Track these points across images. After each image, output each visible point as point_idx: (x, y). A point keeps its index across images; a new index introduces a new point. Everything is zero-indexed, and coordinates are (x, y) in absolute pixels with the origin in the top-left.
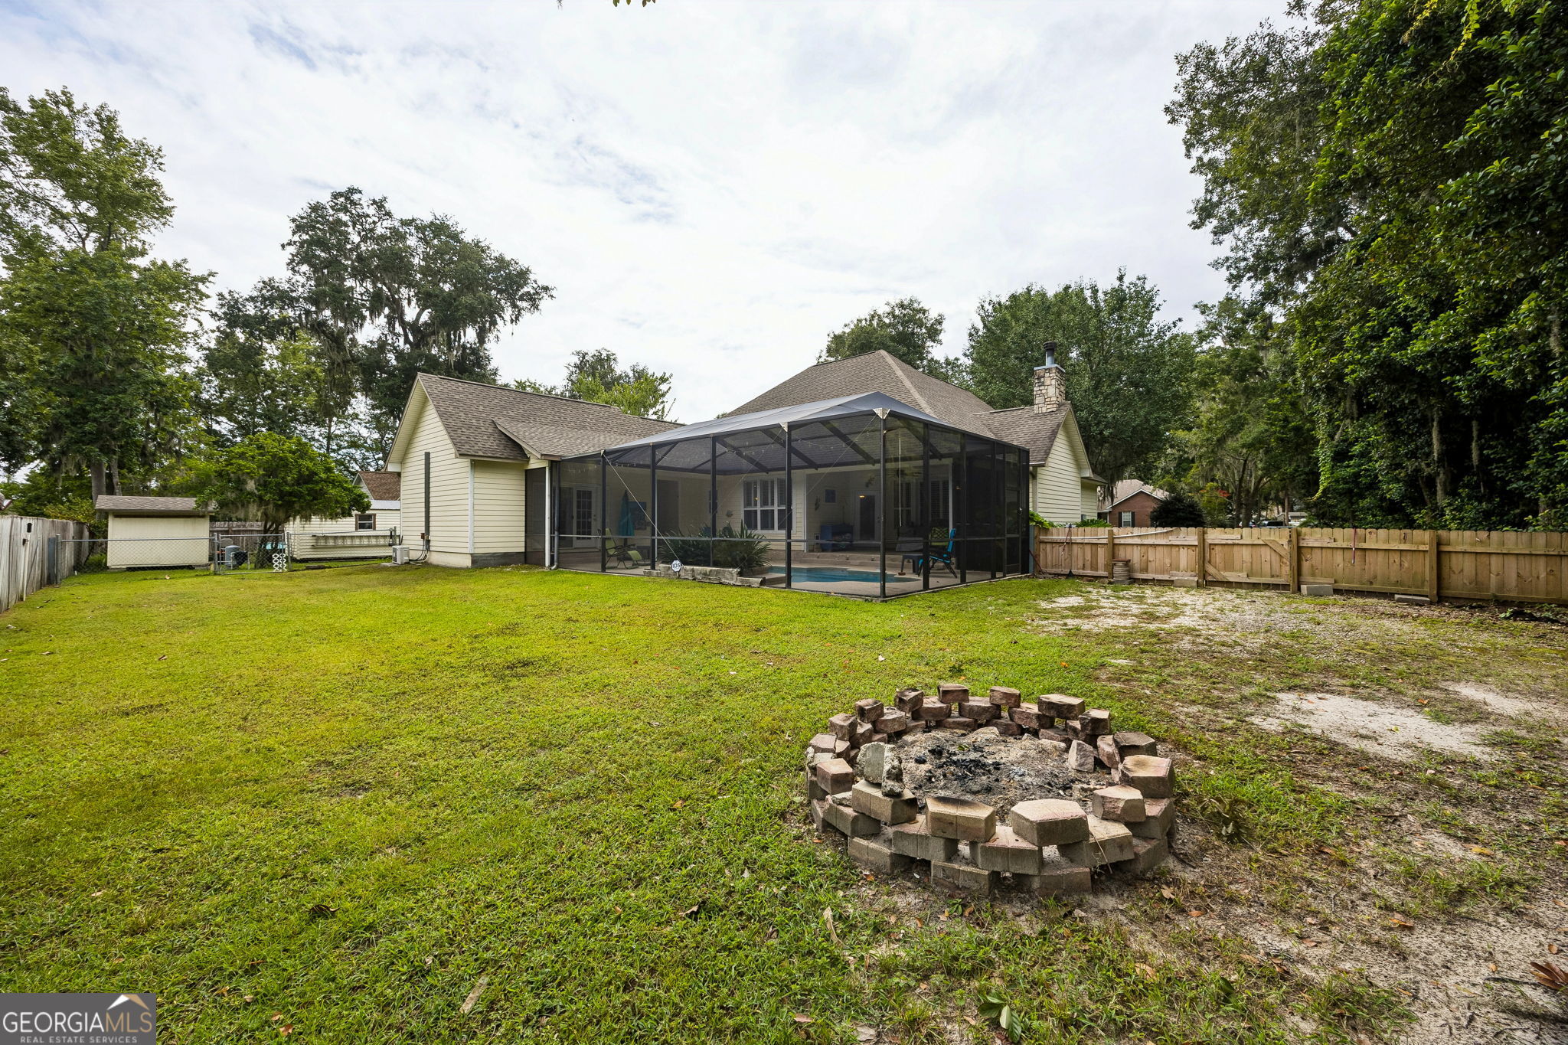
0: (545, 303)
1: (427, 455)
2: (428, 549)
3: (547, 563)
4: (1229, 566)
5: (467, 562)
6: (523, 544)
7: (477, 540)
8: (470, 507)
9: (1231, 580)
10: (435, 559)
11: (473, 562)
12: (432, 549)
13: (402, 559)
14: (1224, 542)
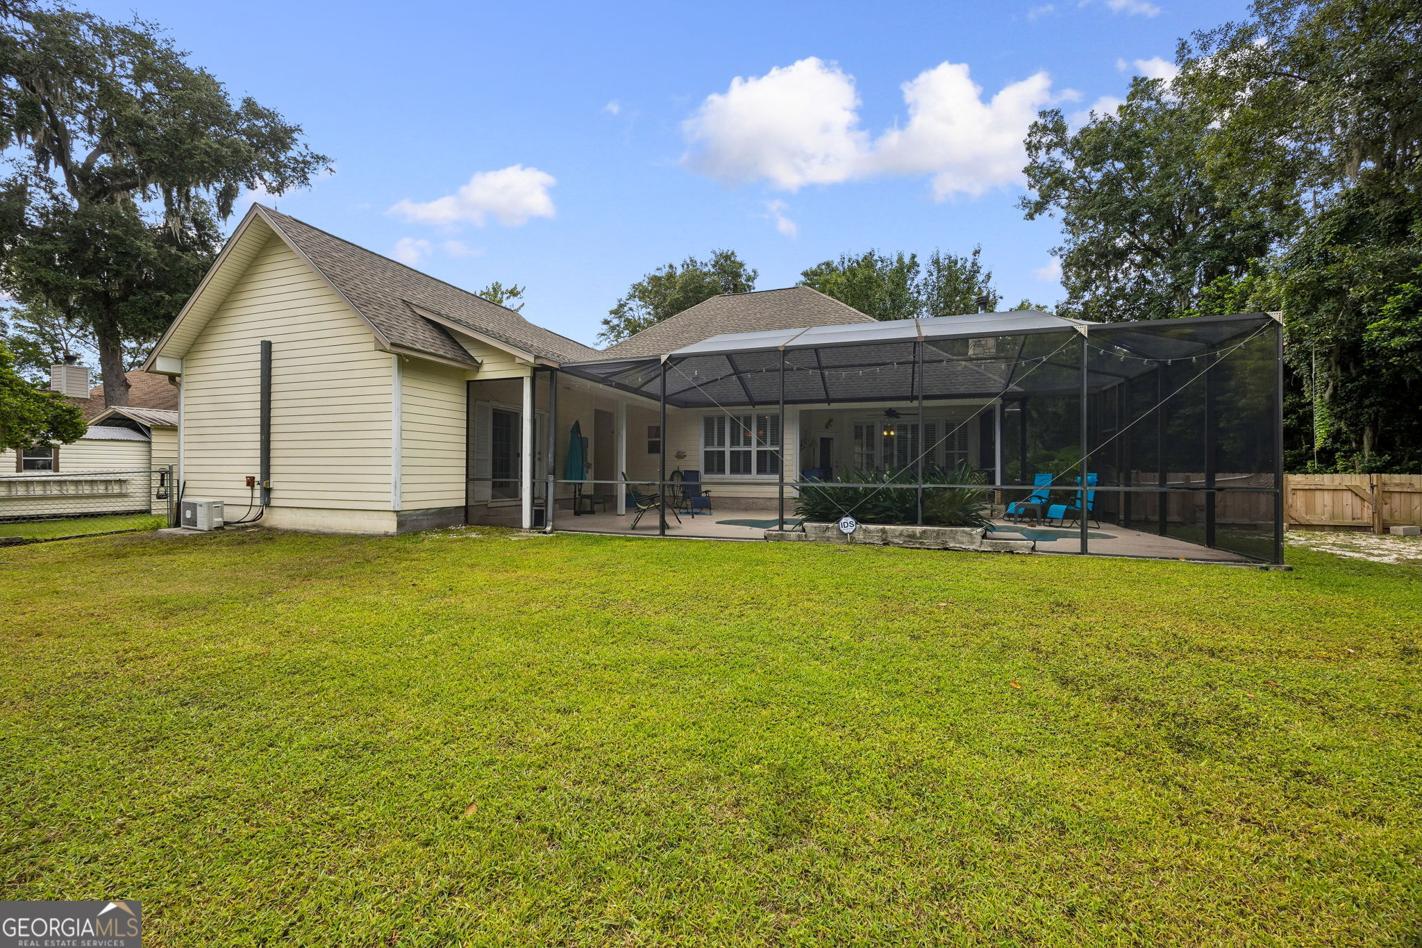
0: (318, 176)
1: (267, 347)
2: (267, 504)
3: (526, 521)
4: (1310, 508)
5: (389, 525)
6: (463, 494)
7: (406, 488)
8: (394, 434)
9: (1314, 523)
10: (280, 519)
11: (400, 524)
12: (273, 503)
13: (210, 520)
14: (1307, 487)
